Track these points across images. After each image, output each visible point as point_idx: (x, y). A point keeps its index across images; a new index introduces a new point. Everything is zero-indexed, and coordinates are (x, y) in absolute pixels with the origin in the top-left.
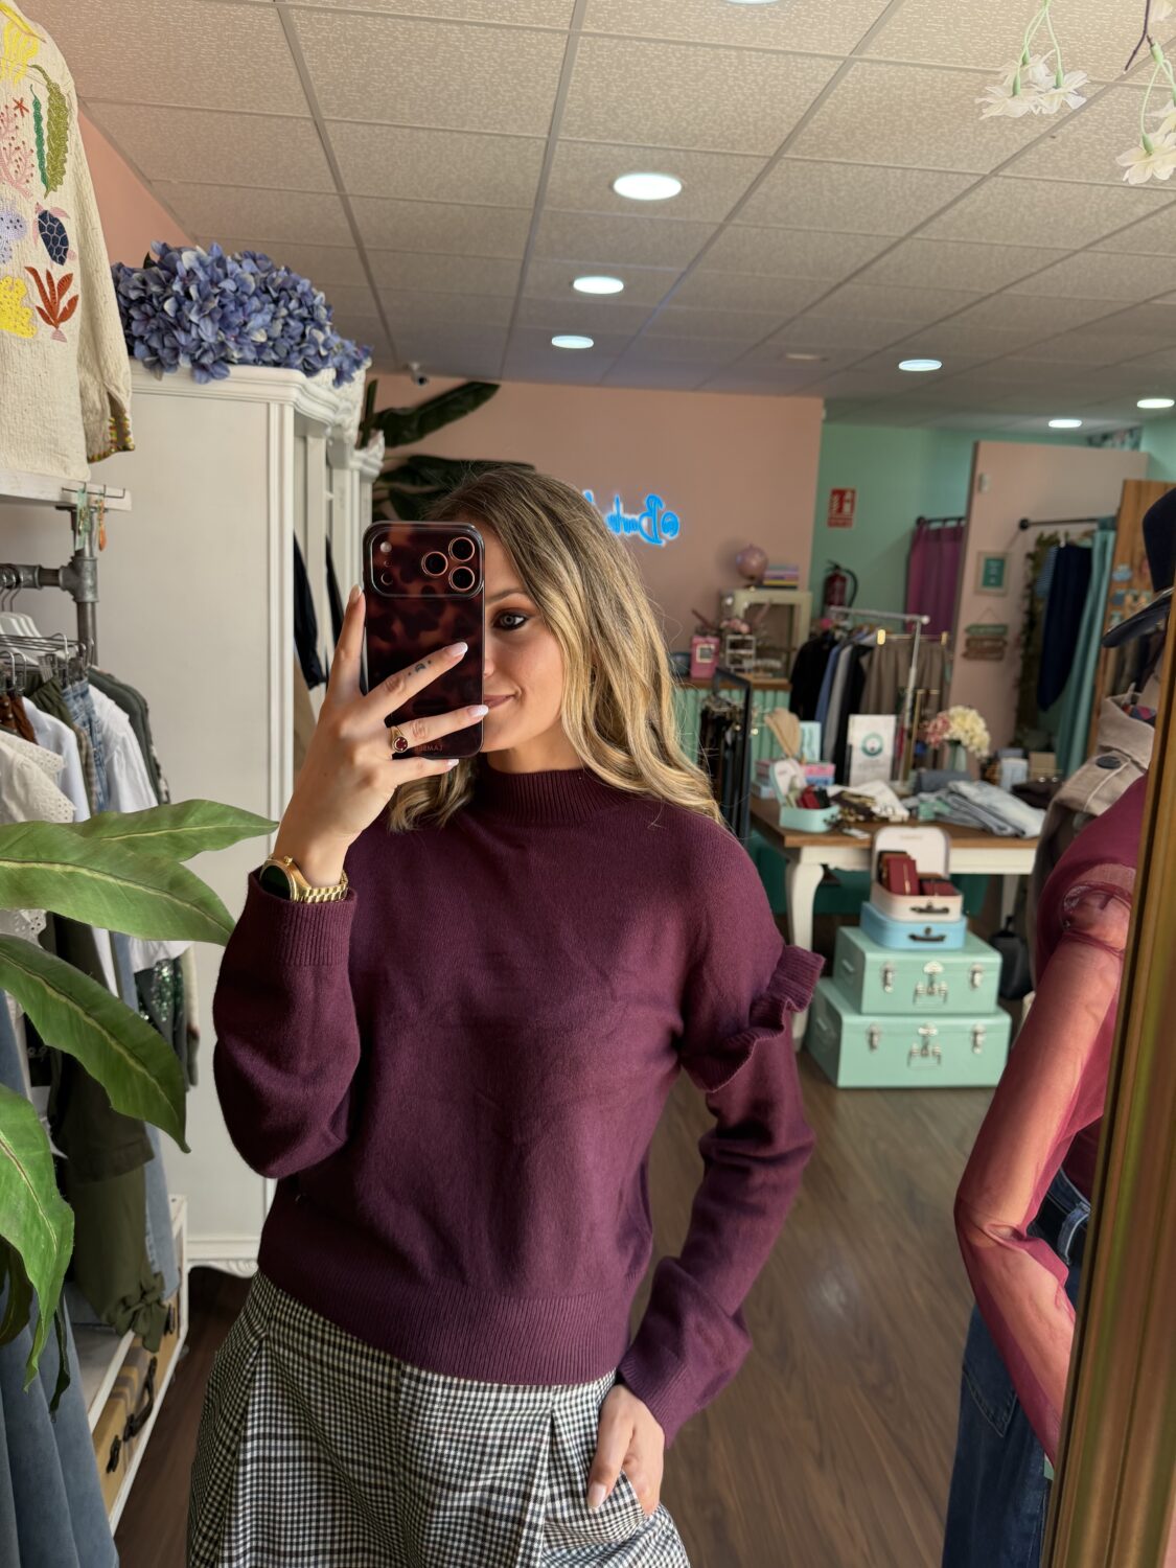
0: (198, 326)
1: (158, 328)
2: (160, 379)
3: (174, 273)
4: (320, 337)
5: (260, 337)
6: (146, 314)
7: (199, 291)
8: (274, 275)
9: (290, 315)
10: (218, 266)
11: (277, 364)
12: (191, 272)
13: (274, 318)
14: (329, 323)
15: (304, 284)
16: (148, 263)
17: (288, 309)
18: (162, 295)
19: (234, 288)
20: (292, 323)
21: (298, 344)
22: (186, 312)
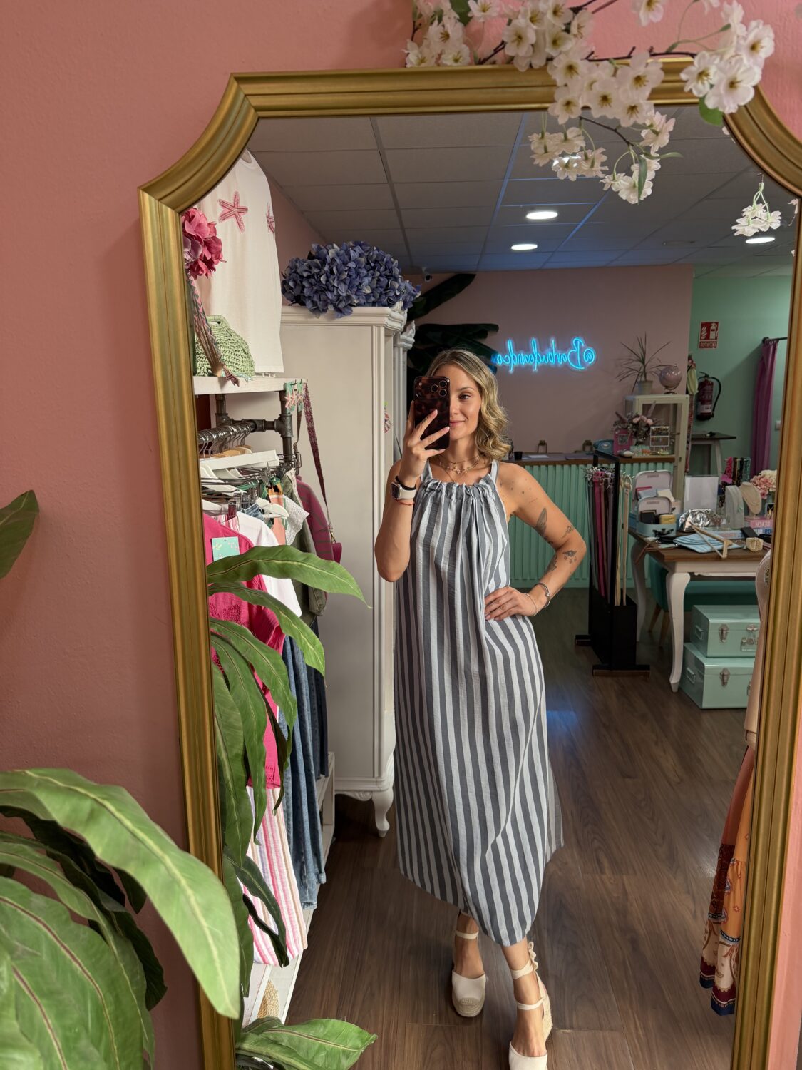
0: (337, 288)
1: (316, 290)
2: (318, 318)
3: (324, 261)
4: (397, 286)
5: (368, 291)
6: (311, 284)
7: (337, 269)
8: (371, 254)
9: (380, 275)
10: (347, 255)
11: (374, 304)
12: (333, 260)
13: (373, 278)
14: (400, 276)
15: (388, 257)
16: (311, 257)
17: (379, 272)
18: (318, 274)
19: (354, 267)
20: (382, 279)
21: (385, 290)
22: (332, 281)
